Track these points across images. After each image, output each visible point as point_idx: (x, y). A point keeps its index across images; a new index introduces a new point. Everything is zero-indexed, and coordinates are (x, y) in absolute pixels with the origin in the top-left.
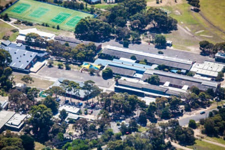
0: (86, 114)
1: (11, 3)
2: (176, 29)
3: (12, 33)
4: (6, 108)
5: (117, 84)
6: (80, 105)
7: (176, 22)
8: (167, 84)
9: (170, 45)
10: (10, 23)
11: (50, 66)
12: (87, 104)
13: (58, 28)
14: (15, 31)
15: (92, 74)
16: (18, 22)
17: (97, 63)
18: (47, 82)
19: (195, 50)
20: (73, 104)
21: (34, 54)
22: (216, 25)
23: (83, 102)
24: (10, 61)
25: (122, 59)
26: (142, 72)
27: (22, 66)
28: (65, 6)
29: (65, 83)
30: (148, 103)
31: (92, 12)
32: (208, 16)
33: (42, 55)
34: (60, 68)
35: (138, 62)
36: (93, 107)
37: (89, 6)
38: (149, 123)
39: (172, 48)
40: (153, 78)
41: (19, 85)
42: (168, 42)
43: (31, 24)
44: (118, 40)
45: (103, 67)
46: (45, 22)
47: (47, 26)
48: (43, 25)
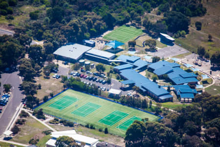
1: (52, 96)
3: (43, 135)
10: (43, 122)
13: (106, 132)
14: (48, 133)
16: (55, 122)
28: (123, 103)
31: (157, 112)
37: (154, 105)
43: (71, 125)
46: (91, 122)
47: (92, 127)
48: (87, 126)
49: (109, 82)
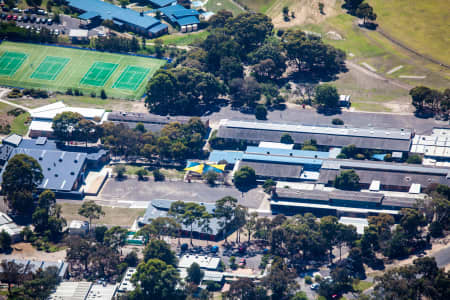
0: (234, 267)
2: (345, 70)
3: (11, 118)
4: (67, 277)
5: (275, 197)
6: (214, 252)
7: (343, 55)
8: (375, 185)
9: (347, 104)
11: (120, 177)
12: (228, 247)
13: (103, 96)
14: (16, 113)
15: (211, 183)
16: (16, 94)
17: (216, 159)
18: (127, 211)
19: (403, 108)
20: (199, 251)
21: (80, 157)
22: (421, 52)
23: (218, 244)
24: (40, 177)
25: (263, 145)
26: (316, 168)
27: (65, 185)
28: (98, 48)
29: (177, 208)
30: (360, 231)
31: (159, 54)
32: (399, 35)
33: (96, 157)
34: (141, 178)
35: (298, 147)
36: (242, 252)
37: (150, 43)
38: (369, 271)
39: (352, 110)
40: (345, 176)
41: (76, 224)
42: (342, 98)
43: (43, 95)
44: (236, 105)
45: (230, 167)
46: (73, 86)
47: (78, 94)
48: (69, 93)
49: (57, 20)
